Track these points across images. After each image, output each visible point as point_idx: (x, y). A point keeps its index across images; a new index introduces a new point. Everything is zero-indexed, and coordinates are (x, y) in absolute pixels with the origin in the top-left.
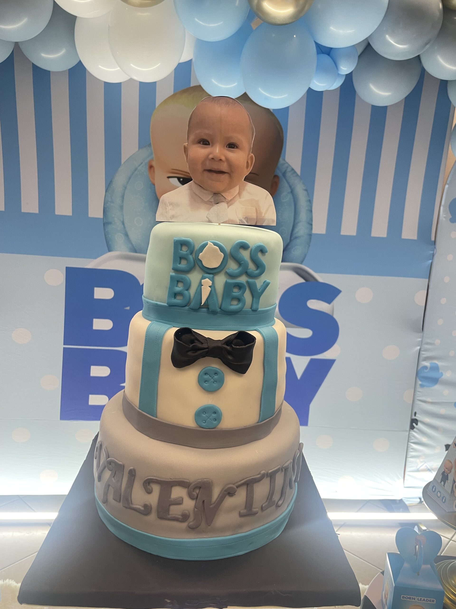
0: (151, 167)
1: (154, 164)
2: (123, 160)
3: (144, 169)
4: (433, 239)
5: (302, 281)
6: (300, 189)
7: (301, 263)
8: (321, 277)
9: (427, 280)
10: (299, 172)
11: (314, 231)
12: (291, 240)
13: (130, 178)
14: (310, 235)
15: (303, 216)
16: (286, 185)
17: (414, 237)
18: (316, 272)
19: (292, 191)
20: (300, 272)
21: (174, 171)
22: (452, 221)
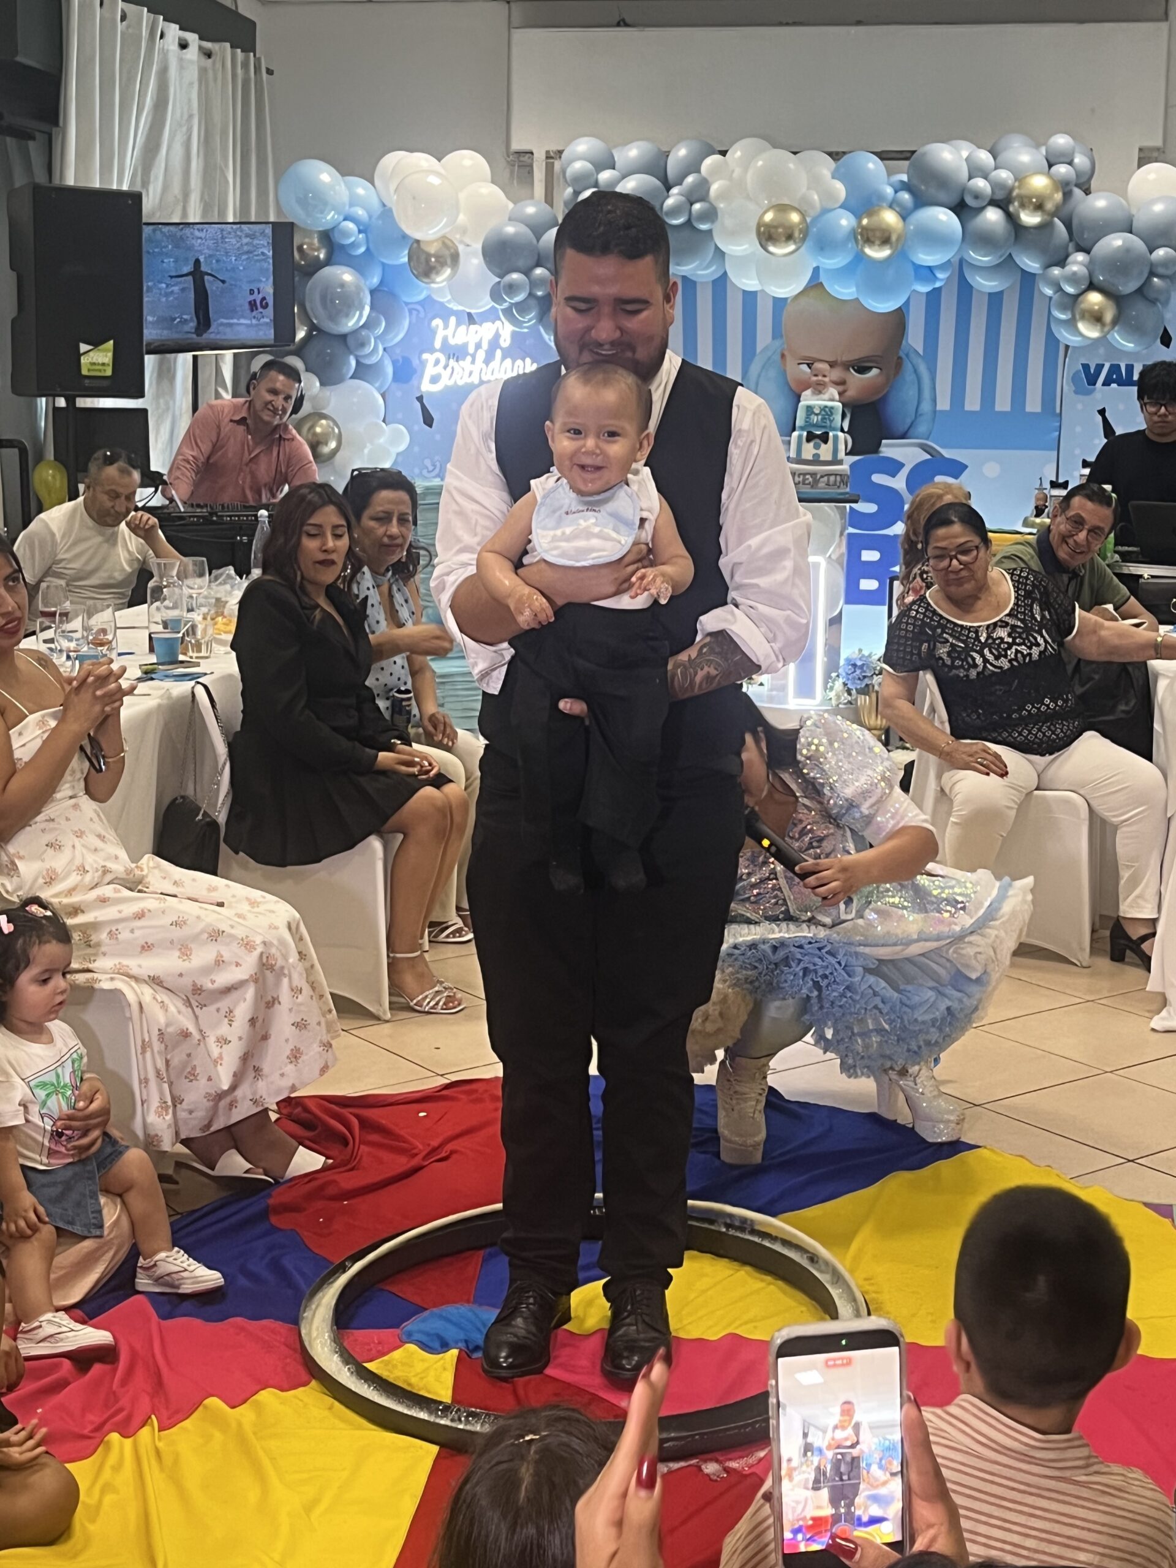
0: (783, 356)
1: (786, 353)
2: (758, 351)
3: (777, 357)
4: (1058, 411)
5: (929, 457)
6: (923, 368)
7: (927, 439)
8: (947, 453)
9: (1056, 453)
10: (921, 352)
11: (939, 408)
12: (916, 417)
13: (763, 367)
14: (935, 411)
15: (927, 394)
16: (910, 365)
17: (1038, 409)
18: (941, 447)
19: (916, 371)
20: (926, 448)
21: (805, 358)
22: (1076, 392)
